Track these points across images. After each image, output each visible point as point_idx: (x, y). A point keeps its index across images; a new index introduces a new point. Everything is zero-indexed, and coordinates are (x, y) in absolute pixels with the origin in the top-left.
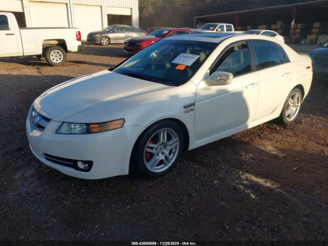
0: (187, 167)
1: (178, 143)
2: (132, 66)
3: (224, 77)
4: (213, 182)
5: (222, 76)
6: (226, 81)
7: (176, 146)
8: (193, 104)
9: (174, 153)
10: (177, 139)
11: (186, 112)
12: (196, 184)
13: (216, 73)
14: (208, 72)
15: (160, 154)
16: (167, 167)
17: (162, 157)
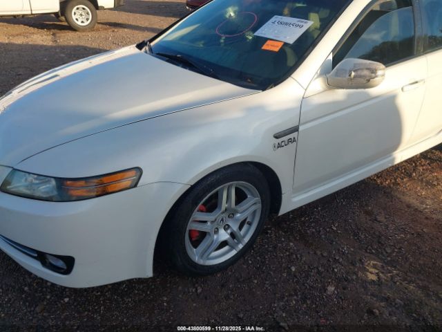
0: (275, 247)
1: (259, 206)
2: (182, 38)
3: (366, 73)
4: (325, 290)
5: (362, 69)
6: (369, 81)
7: (255, 212)
8: (296, 129)
9: (250, 224)
10: (258, 199)
11: (280, 146)
12: (291, 295)
13: (349, 62)
14: (331, 57)
15: (222, 231)
16: (234, 253)
17: (224, 235)
